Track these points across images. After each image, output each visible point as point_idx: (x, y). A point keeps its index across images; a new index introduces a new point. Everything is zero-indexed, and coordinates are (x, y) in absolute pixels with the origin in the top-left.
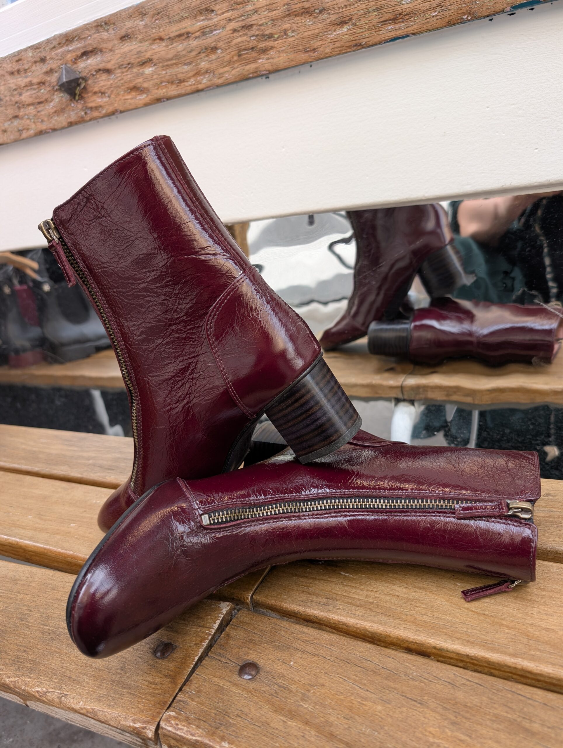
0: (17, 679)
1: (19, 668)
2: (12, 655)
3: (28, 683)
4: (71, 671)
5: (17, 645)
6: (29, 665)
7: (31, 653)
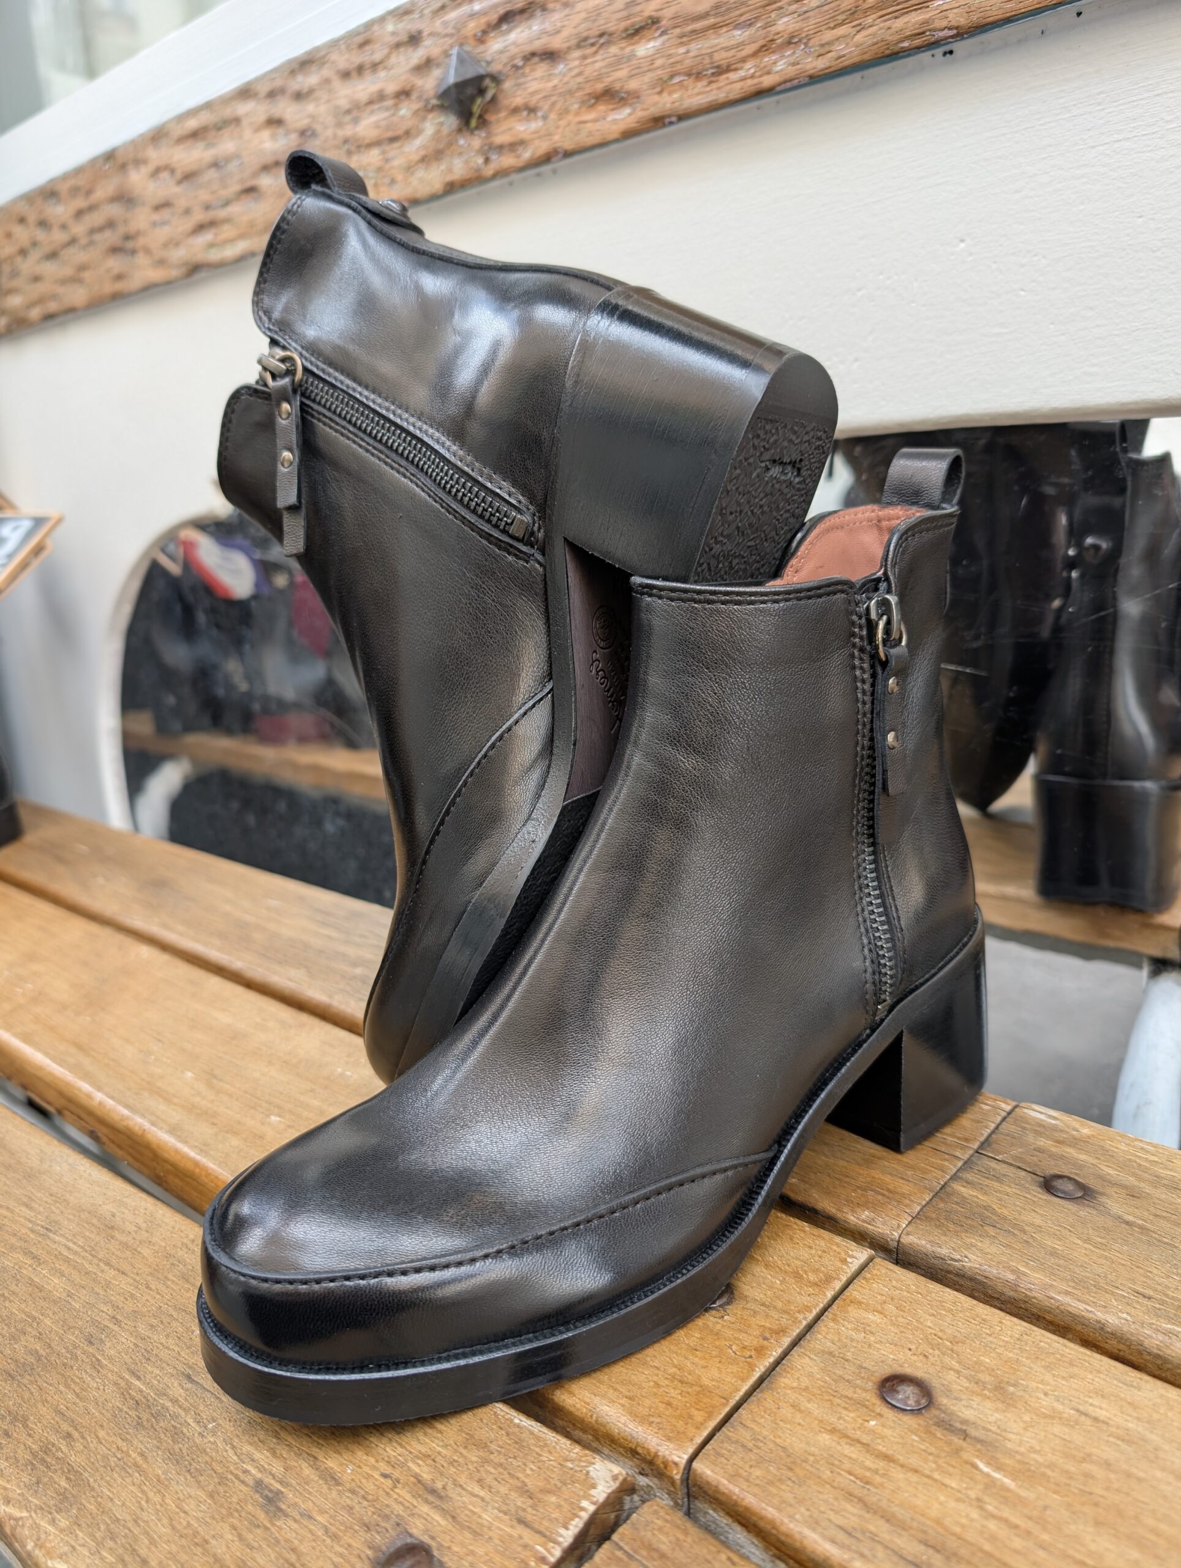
0: (25, 1514)
1: (38, 1483)
2: (37, 1437)
3: (43, 1536)
4: (153, 1542)
5: (58, 1412)
6: (64, 1484)
7: (79, 1446)
